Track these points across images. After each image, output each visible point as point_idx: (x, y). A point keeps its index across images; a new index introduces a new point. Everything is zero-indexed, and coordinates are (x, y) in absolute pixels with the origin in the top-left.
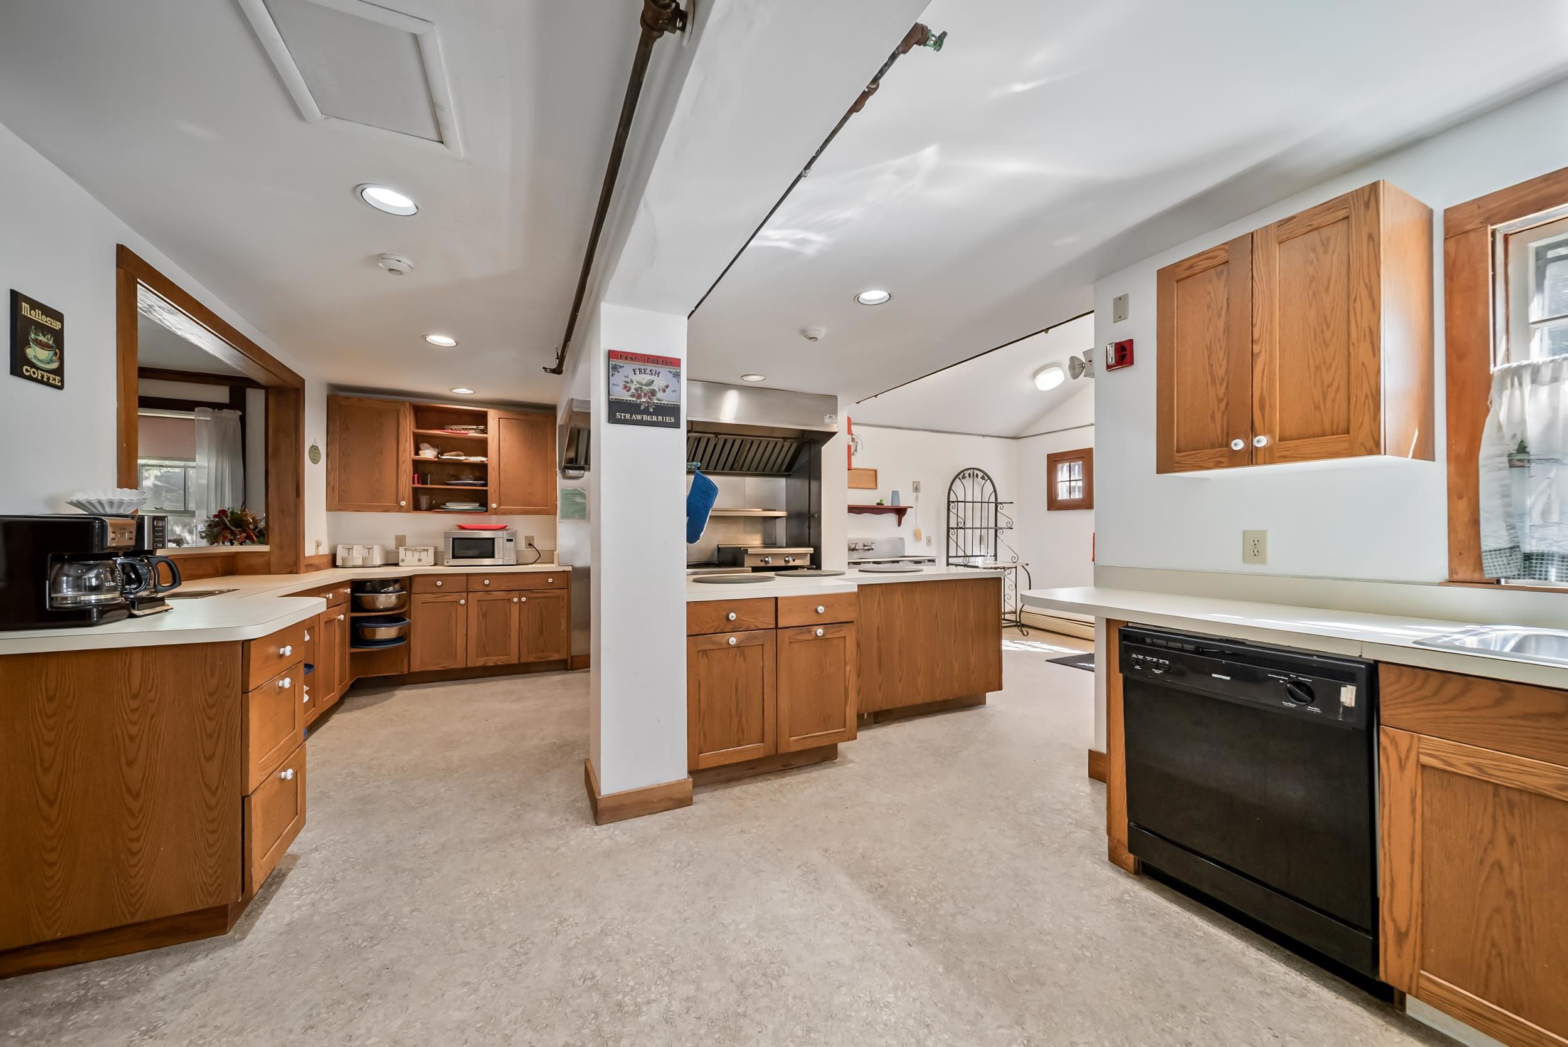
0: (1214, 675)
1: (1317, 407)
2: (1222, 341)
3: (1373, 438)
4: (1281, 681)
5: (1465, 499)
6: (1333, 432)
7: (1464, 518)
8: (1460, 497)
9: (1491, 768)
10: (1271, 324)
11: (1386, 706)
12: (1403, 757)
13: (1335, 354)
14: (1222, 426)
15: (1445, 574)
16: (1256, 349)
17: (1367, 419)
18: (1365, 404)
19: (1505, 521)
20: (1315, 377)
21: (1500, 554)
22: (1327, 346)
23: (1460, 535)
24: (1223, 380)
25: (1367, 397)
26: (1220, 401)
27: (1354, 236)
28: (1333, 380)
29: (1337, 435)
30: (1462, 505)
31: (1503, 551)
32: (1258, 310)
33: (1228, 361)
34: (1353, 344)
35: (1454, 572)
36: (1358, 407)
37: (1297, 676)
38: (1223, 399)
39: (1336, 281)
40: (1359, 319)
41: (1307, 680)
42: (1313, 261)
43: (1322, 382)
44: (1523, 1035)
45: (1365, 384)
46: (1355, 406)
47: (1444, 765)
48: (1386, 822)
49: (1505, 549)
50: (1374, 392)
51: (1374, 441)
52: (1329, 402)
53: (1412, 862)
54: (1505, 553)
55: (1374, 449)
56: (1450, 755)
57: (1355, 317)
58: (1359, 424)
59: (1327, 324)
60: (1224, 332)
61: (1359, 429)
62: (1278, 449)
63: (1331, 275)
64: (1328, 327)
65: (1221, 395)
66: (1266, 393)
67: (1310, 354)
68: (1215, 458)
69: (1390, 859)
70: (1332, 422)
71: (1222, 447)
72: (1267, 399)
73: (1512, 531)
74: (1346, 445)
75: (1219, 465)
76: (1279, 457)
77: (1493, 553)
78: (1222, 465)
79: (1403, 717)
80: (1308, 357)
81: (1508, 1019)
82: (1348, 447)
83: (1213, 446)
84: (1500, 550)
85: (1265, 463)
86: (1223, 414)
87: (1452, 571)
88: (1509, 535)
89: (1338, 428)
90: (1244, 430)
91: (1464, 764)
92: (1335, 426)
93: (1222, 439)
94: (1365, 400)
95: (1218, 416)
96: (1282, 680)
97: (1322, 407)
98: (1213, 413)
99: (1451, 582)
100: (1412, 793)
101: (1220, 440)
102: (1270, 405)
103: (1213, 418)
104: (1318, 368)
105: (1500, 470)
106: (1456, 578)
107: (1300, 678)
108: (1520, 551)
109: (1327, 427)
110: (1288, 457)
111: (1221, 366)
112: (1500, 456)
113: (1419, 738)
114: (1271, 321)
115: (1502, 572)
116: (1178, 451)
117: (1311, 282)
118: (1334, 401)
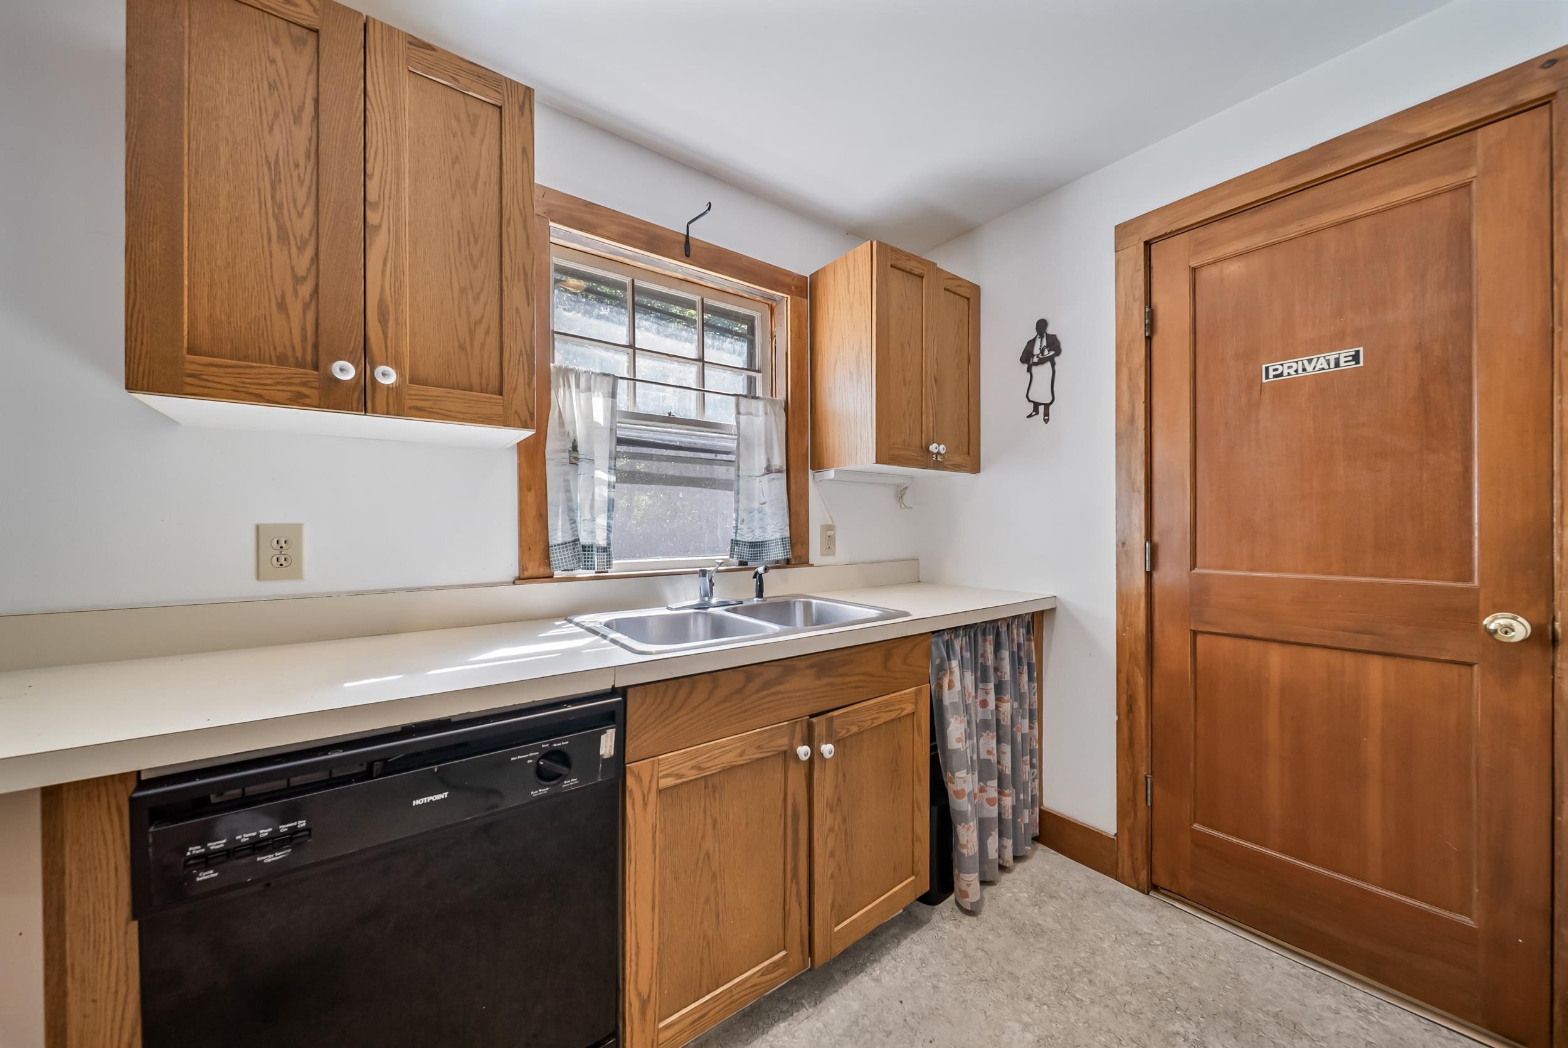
0: (416, 803)
1: (462, 347)
2: (302, 165)
3: (528, 409)
4: (529, 761)
5: (533, 491)
6: (482, 389)
7: (532, 511)
8: (529, 490)
9: (706, 762)
10: (398, 191)
11: (631, 739)
12: (646, 791)
13: (484, 282)
14: (304, 329)
15: (515, 572)
16: (373, 219)
17: (521, 381)
18: (519, 361)
19: (568, 515)
20: (459, 303)
21: (566, 547)
22: (475, 267)
23: (529, 529)
24: (305, 243)
25: (521, 354)
26: (298, 280)
27: (508, 135)
28: (482, 317)
29: (486, 393)
30: (531, 497)
31: (568, 545)
32: (376, 154)
33: (317, 211)
34: (507, 278)
35: (525, 568)
36: (512, 363)
37: (551, 743)
38: (304, 279)
39: (485, 183)
40: (513, 249)
41: (563, 743)
42: (456, 134)
43: (469, 314)
44: (723, 1003)
45: (519, 337)
46: (509, 362)
47: (676, 779)
48: (632, 881)
49: (569, 542)
50: (528, 350)
51: (529, 412)
52: (477, 345)
53: (653, 909)
54: (570, 546)
55: (529, 422)
56: (680, 767)
57: (509, 246)
58: (514, 386)
59: (474, 235)
60: (308, 155)
61: (514, 392)
62: (410, 395)
63: (479, 169)
64: (476, 240)
65: (301, 271)
66: (389, 298)
67: (453, 268)
68: (291, 384)
69: (636, 923)
70: (481, 374)
71: (304, 367)
72: (391, 308)
73: (573, 525)
74: (499, 410)
75: (297, 400)
76: (410, 408)
77: (561, 546)
78: (306, 401)
79: (645, 744)
80: (451, 269)
81: (715, 999)
82: (501, 413)
83: (282, 360)
84: (566, 543)
85: (388, 413)
86: (306, 307)
87: (522, 567)
88: (572, 529)
89: (488, 384)
90: (350, 348)
91: (689, 769)
92: (484, 383)
93: (304, 351)
94: (520, 357)
95: (295, 308)
96: (530, 758)
97: (469, 348)
98: (283, 297)
99: (521, 579)
100: (653, 829)
101: (299, 354)
102: (397, 320)
103: (282, 306)
104: (463, 290)
105: (564, 465)
106: (527, 574)
107: (555, 745)
108: (580, 544)
109: (475, 379)
110: (425, 411)
111: (300, 215)
112: (564, 451)
113: (659, 760)
114: (398, 185)
115: (567, 565)
116: (191, 351)
117: (454, 164)
118: (483, 345)
